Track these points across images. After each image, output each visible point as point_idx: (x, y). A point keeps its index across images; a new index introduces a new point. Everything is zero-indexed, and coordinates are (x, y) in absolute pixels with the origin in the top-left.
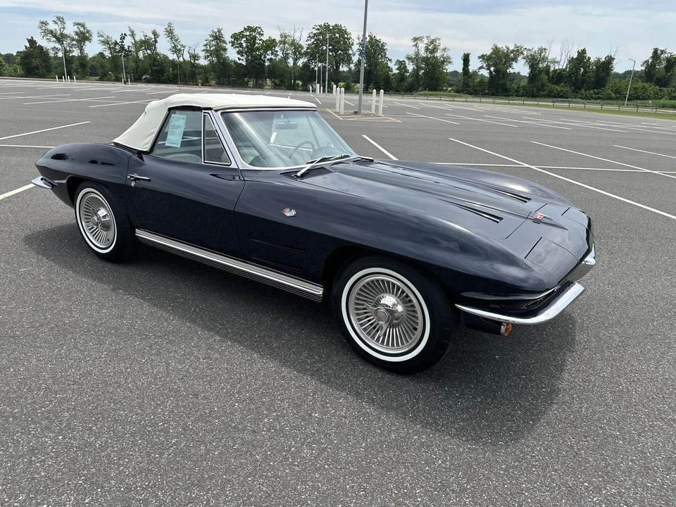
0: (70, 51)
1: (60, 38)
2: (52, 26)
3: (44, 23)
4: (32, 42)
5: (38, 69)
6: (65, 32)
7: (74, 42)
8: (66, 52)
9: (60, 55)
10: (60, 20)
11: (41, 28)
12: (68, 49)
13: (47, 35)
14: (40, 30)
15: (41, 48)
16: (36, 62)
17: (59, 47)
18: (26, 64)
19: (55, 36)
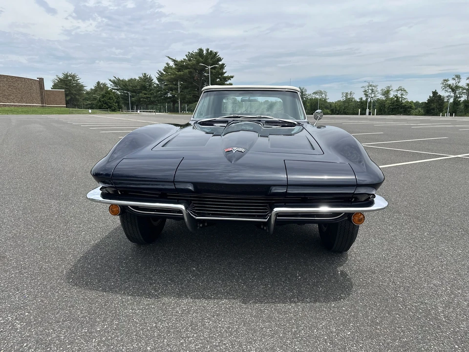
0: (460, 97)
1: (454, 89)
2: (451, 82)
3: (447, 80)
4: (435, 93)
5: (434, 110)
6: (460, 85)
7: (465, 91)
8: (456, 97)
9: (451, 100)
10: (458, 77)
11: (443, 83)
12: (458, 96)
13: (446, 88)
14: (442, 85)
15: (440, 96)
16: (434, 105)
17: (452, 94)
18: (427, 107)
19: (451, 88)
